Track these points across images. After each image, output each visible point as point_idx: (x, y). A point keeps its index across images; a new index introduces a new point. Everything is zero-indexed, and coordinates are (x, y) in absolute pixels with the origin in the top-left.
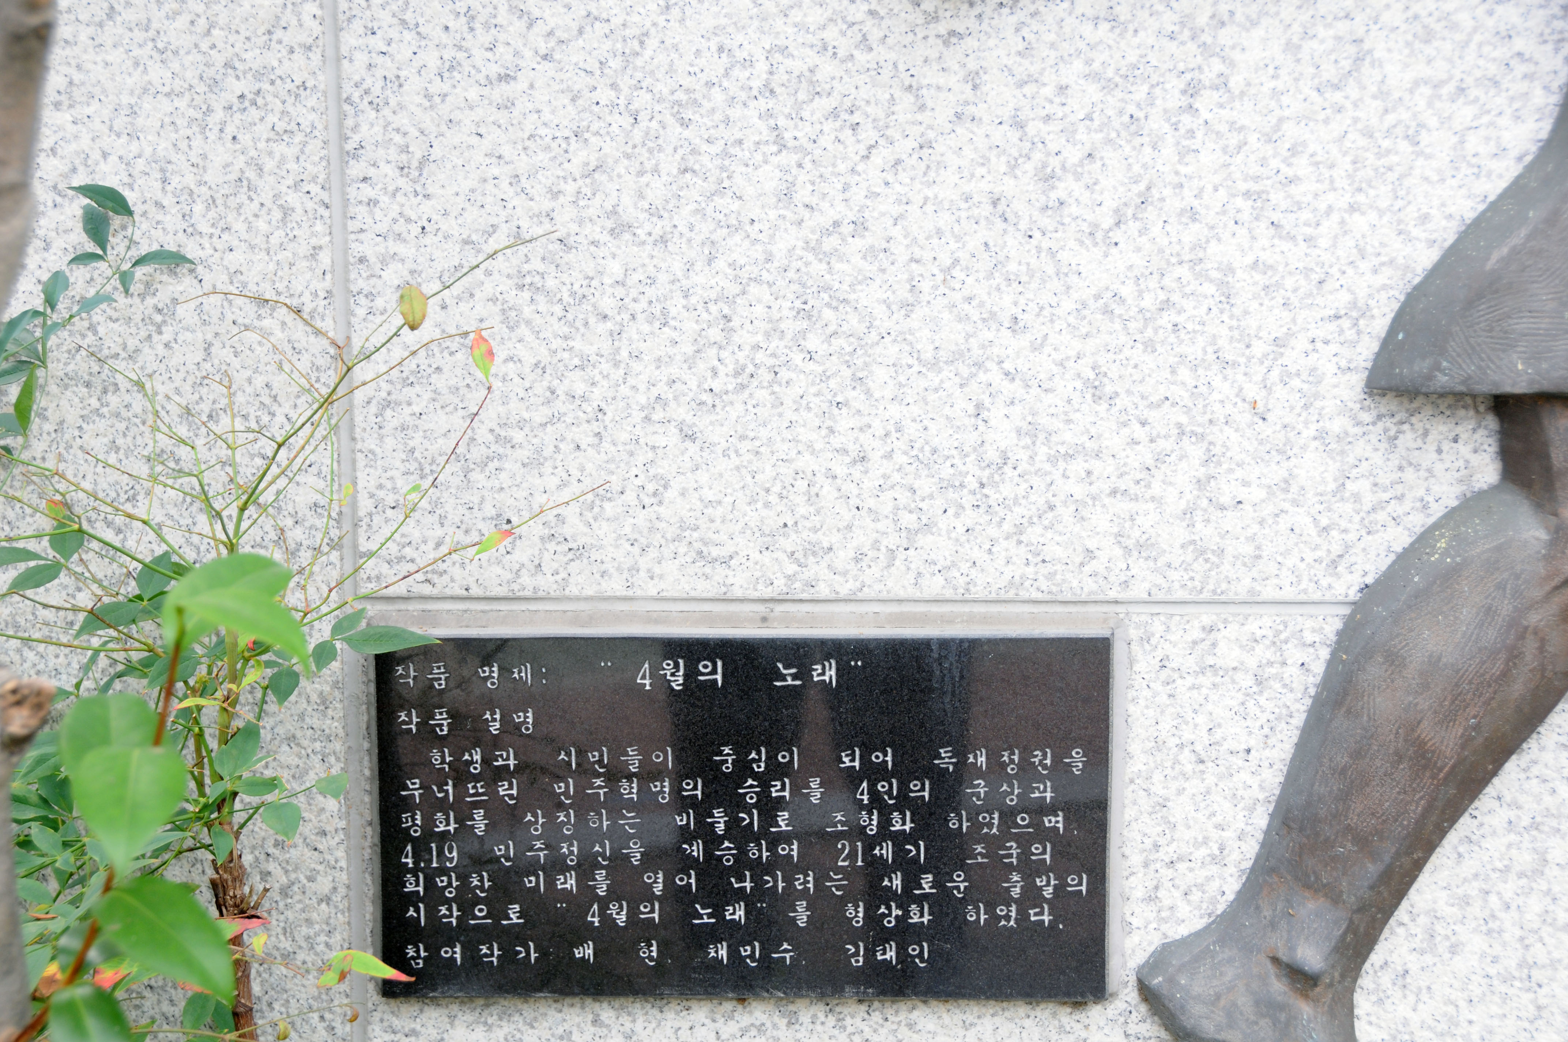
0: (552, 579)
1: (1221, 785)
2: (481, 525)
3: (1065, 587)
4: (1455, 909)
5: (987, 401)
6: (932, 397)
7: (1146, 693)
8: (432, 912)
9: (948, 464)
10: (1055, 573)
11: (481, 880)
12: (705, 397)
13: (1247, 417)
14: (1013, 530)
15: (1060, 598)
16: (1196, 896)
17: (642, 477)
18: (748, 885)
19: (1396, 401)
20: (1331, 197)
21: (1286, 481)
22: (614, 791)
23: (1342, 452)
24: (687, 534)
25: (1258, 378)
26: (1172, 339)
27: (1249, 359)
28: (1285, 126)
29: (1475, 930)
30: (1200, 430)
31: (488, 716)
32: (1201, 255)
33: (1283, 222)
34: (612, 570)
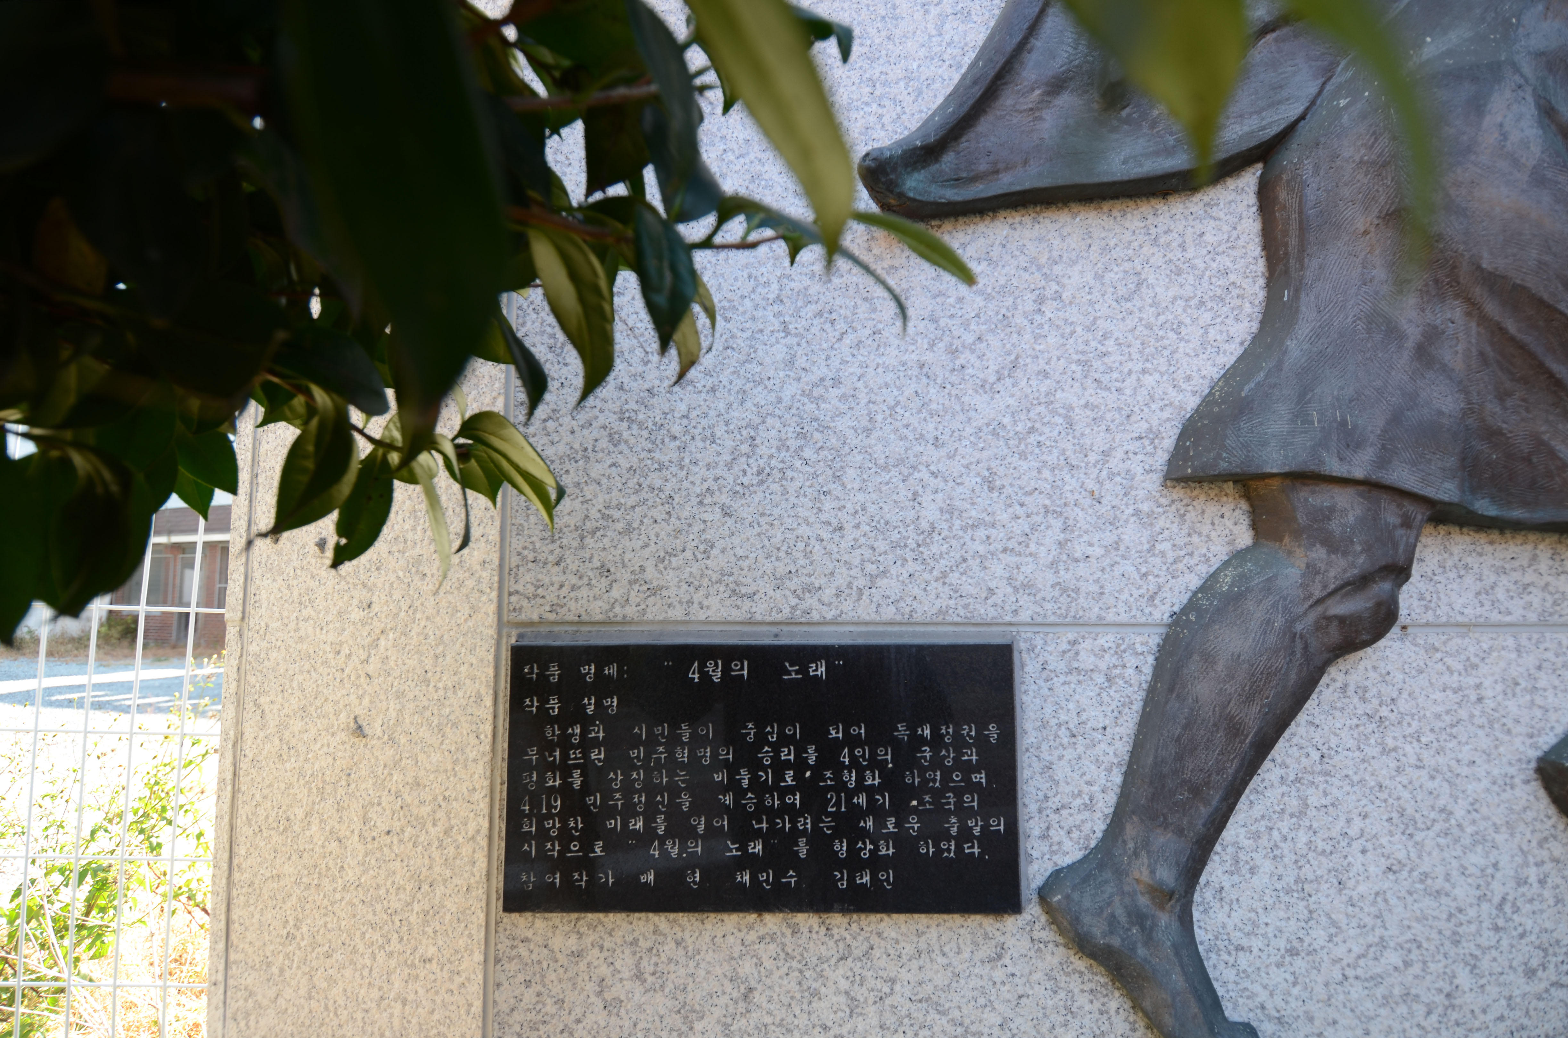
0: (635, 609)
1: (1088, 752)
2: (590, 573)
3: (975, 613)
4: (1251, 841)
5: (920, 491)
6: (884, 488)
7: (1034, 687)
8: (540, 848)
9: (896, 531)
10: (969, 604)
11: (576, 823)
12: (738, 488)
13: (1089, 501)
14: (940, 575)
15: (973, 621)
16: (1075, 834)
17: (696, 541)
18: (764, 825)
19: (1182, 491)
20: (1130, 365)
21: (1117, 543)
22: (671, 754)
23: (1151, 524)
24: (726, 578)
25: (1093, 476)
26: (1037, 451)
27: (1087, 464)
28: (1098, 322)
29: (1265, 856)
30: (1059, 509)
31: (586, 701)
32: (1052, 399)
33: (1102, 379)
34: (675, 603)
